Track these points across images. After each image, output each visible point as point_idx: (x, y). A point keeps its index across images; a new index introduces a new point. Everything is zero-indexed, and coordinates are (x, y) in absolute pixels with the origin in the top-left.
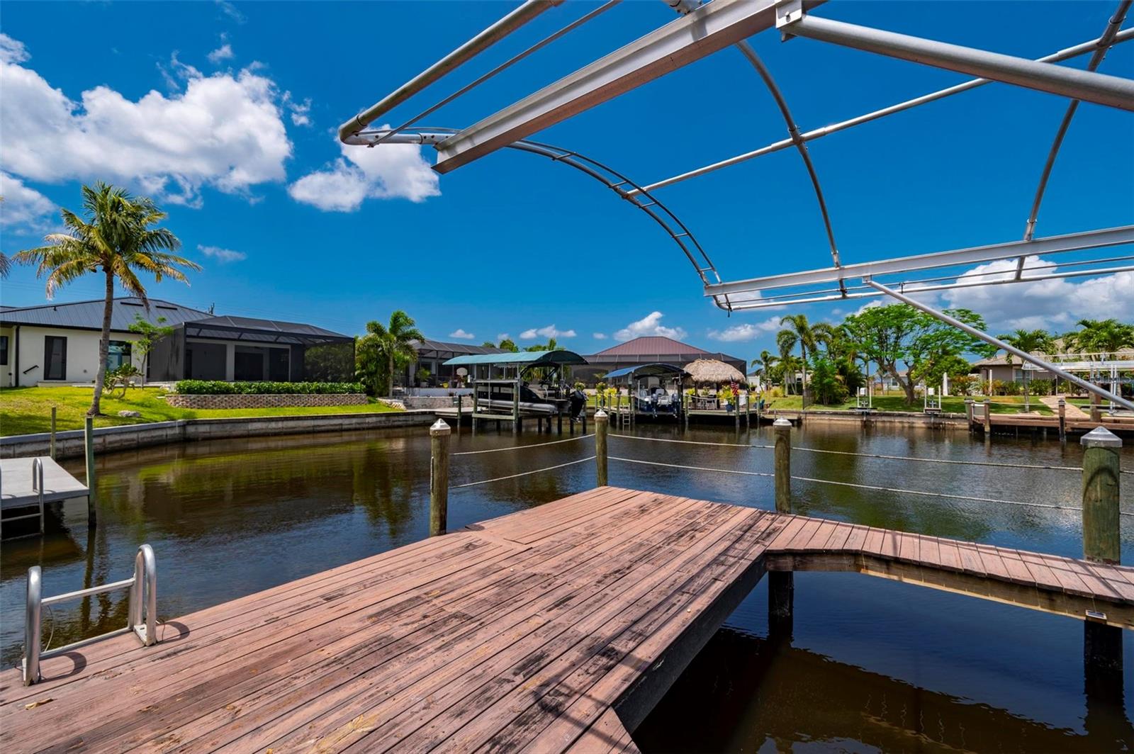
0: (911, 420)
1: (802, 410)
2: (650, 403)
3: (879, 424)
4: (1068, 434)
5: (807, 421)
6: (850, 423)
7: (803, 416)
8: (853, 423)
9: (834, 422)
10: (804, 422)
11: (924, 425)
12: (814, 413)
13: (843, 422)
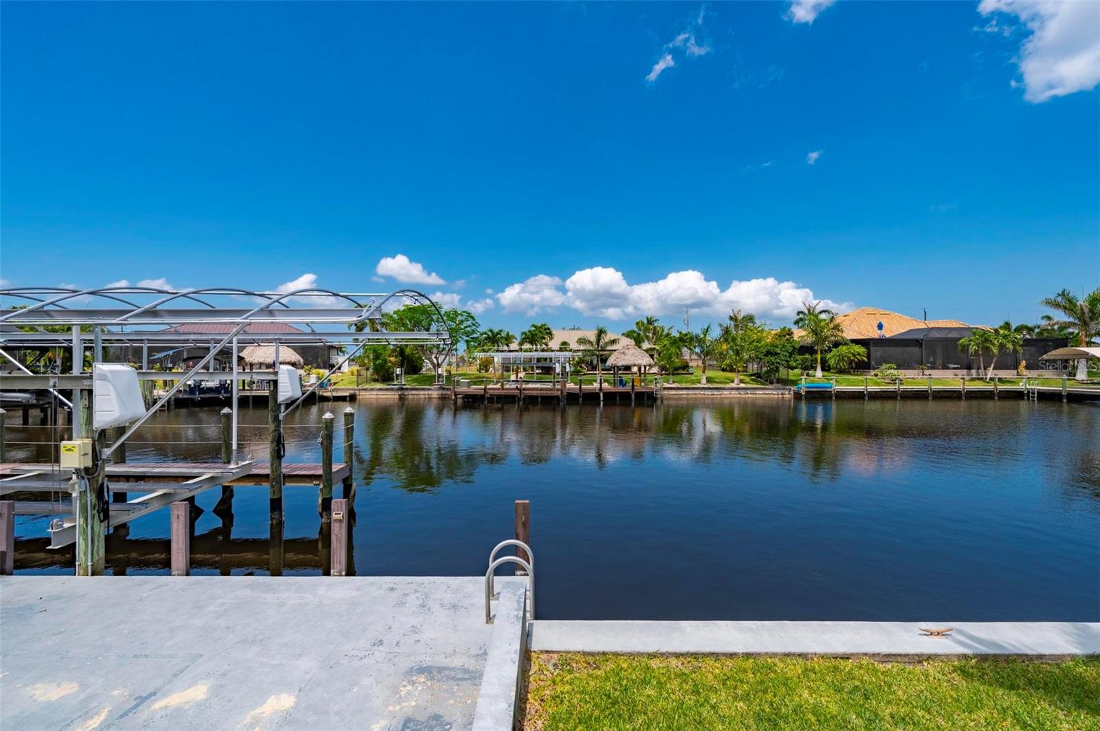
0: (430, 392)
1: (357, 388)
2: (193, 386)
3: (410, 397)
4: (488, 398)
5: (361, 397)
6: (390, 396)
7: (357, 392)
8: (393, 396)
9: (380, 396)
10: (358, 397)
11: (437, 396)
12: (366, 390)
13: (386, 396)
